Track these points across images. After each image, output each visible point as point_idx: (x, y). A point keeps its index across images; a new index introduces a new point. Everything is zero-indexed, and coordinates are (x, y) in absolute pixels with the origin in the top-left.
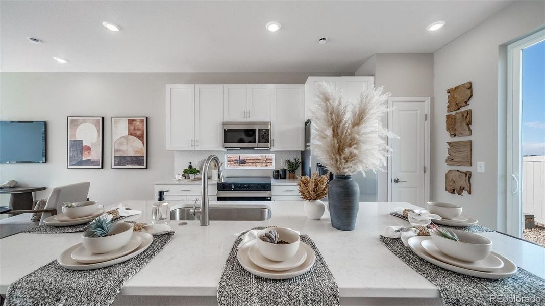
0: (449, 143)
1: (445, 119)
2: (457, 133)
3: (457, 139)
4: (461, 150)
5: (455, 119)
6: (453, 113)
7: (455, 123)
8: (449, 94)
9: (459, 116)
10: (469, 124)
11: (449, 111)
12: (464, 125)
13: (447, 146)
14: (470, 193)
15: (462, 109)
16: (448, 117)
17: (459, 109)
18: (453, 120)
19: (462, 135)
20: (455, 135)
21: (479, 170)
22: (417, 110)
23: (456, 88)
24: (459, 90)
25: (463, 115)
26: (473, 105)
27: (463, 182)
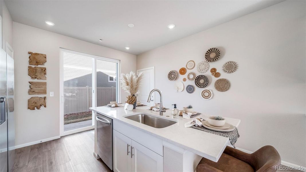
0: (30, 82)
1: (27, 68)
2: (37, 77)
3: (36, 80)
4: (40, 86)
5: (36, 70)
6: (33, 66)
7: (36, 72)
8: (30, 55)
9: (39, 69)
10: (45, 74)
11: (30, 64)
12: (42, 74)
13: (29, 84)
14: (45, 106)
15: (40, 66)
16: (29, 67)
18: (34, 70)
19: (40, 79)
21: (51, 96)
25: (42, 69)
26: (47, 66)
27: (41, 102)
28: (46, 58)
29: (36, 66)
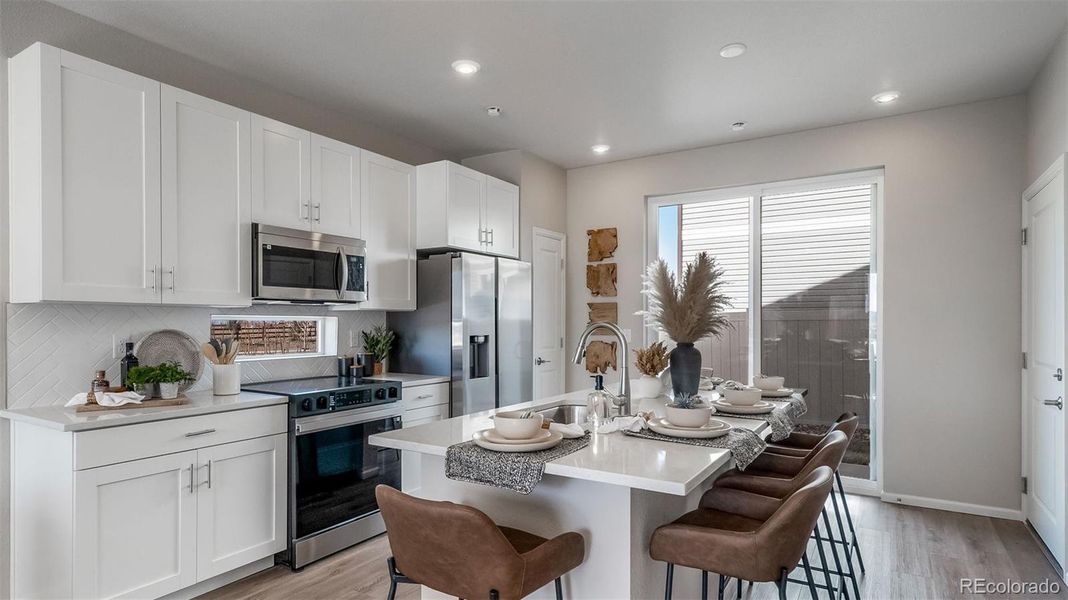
0: (590, 305)
1: (586, 271)
2: (600, 291)
3: (599, 299)
4: (606, 314)
5: (598, 272)
6: (595, 264)
7: (598, 278)
8: (590, 237)
9: (603, 270)
10: (614, 280)
11: (590, 260)
12: (610, 282)
13: (587, 310)
14: (615, 368)
15: (606, 261)
16: (589, 268)
17: (601, 260)
18: (595, 274)
19: (606, 294)
20: (598, 293)
22: (555, 252)
23: (600, 231)
24: (603, 235)
25: (608, 269)
26: (617, 258)
27: (606, 356)
28: (615, 236)
29: (600, 263)
